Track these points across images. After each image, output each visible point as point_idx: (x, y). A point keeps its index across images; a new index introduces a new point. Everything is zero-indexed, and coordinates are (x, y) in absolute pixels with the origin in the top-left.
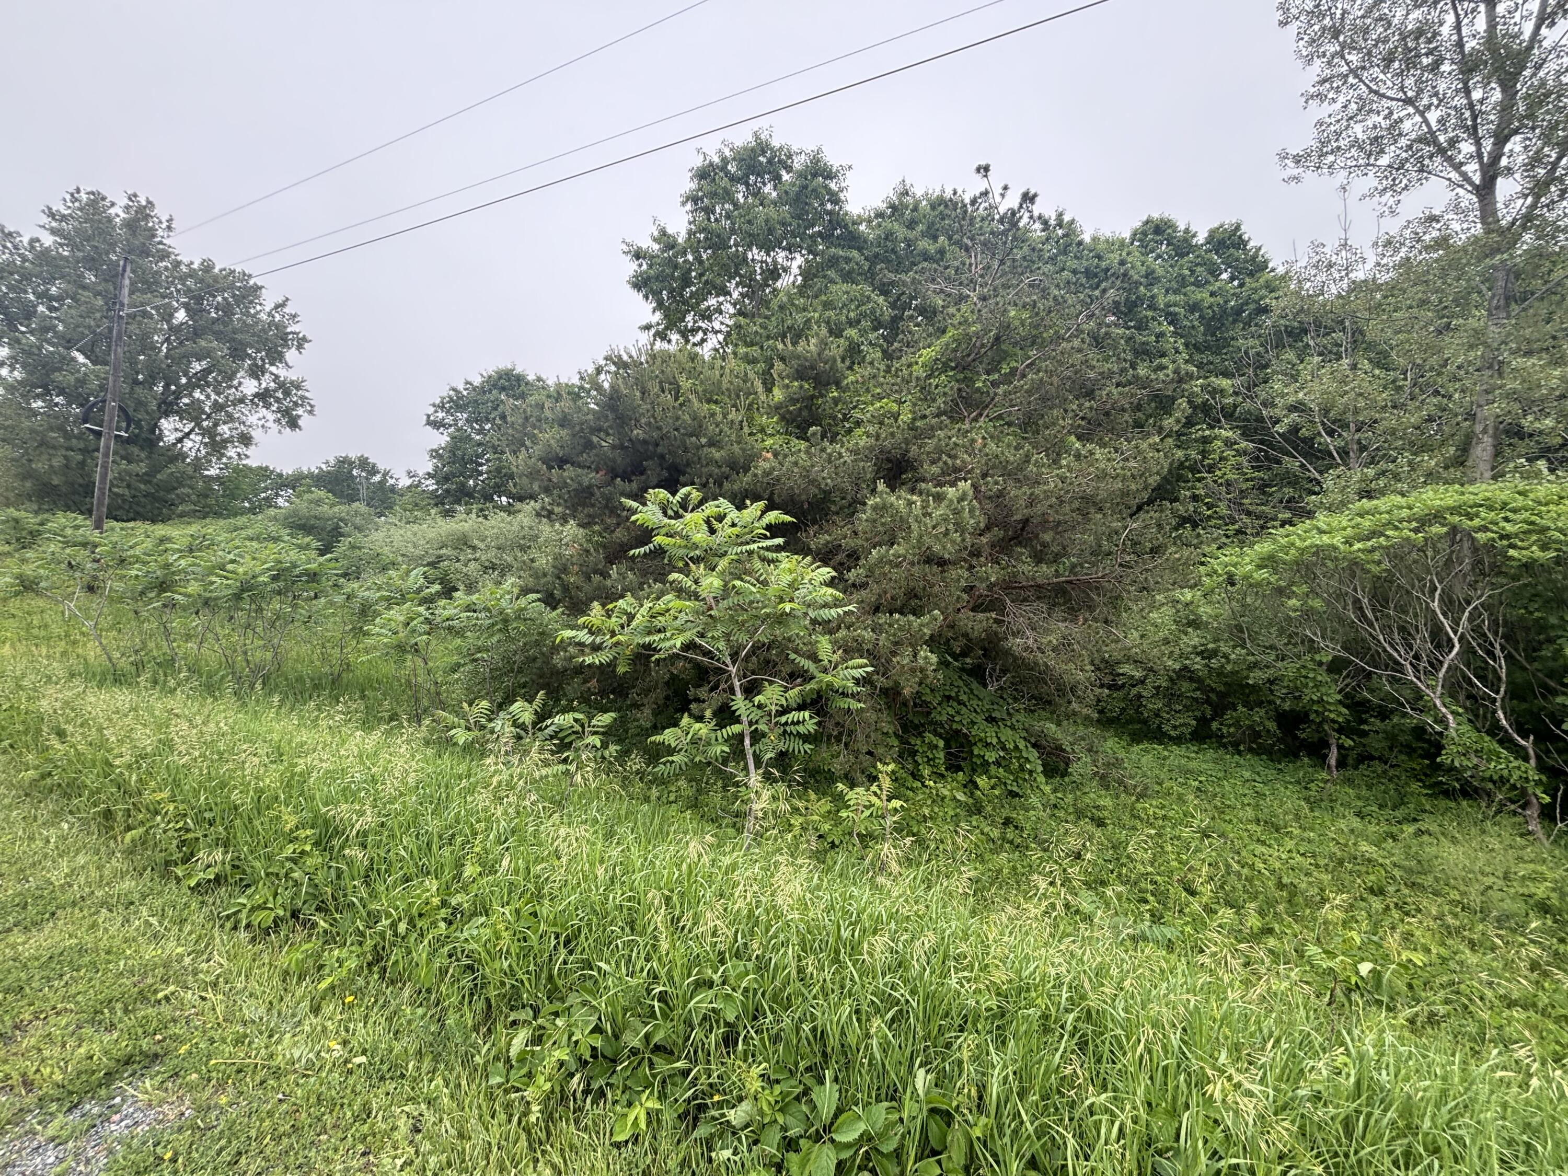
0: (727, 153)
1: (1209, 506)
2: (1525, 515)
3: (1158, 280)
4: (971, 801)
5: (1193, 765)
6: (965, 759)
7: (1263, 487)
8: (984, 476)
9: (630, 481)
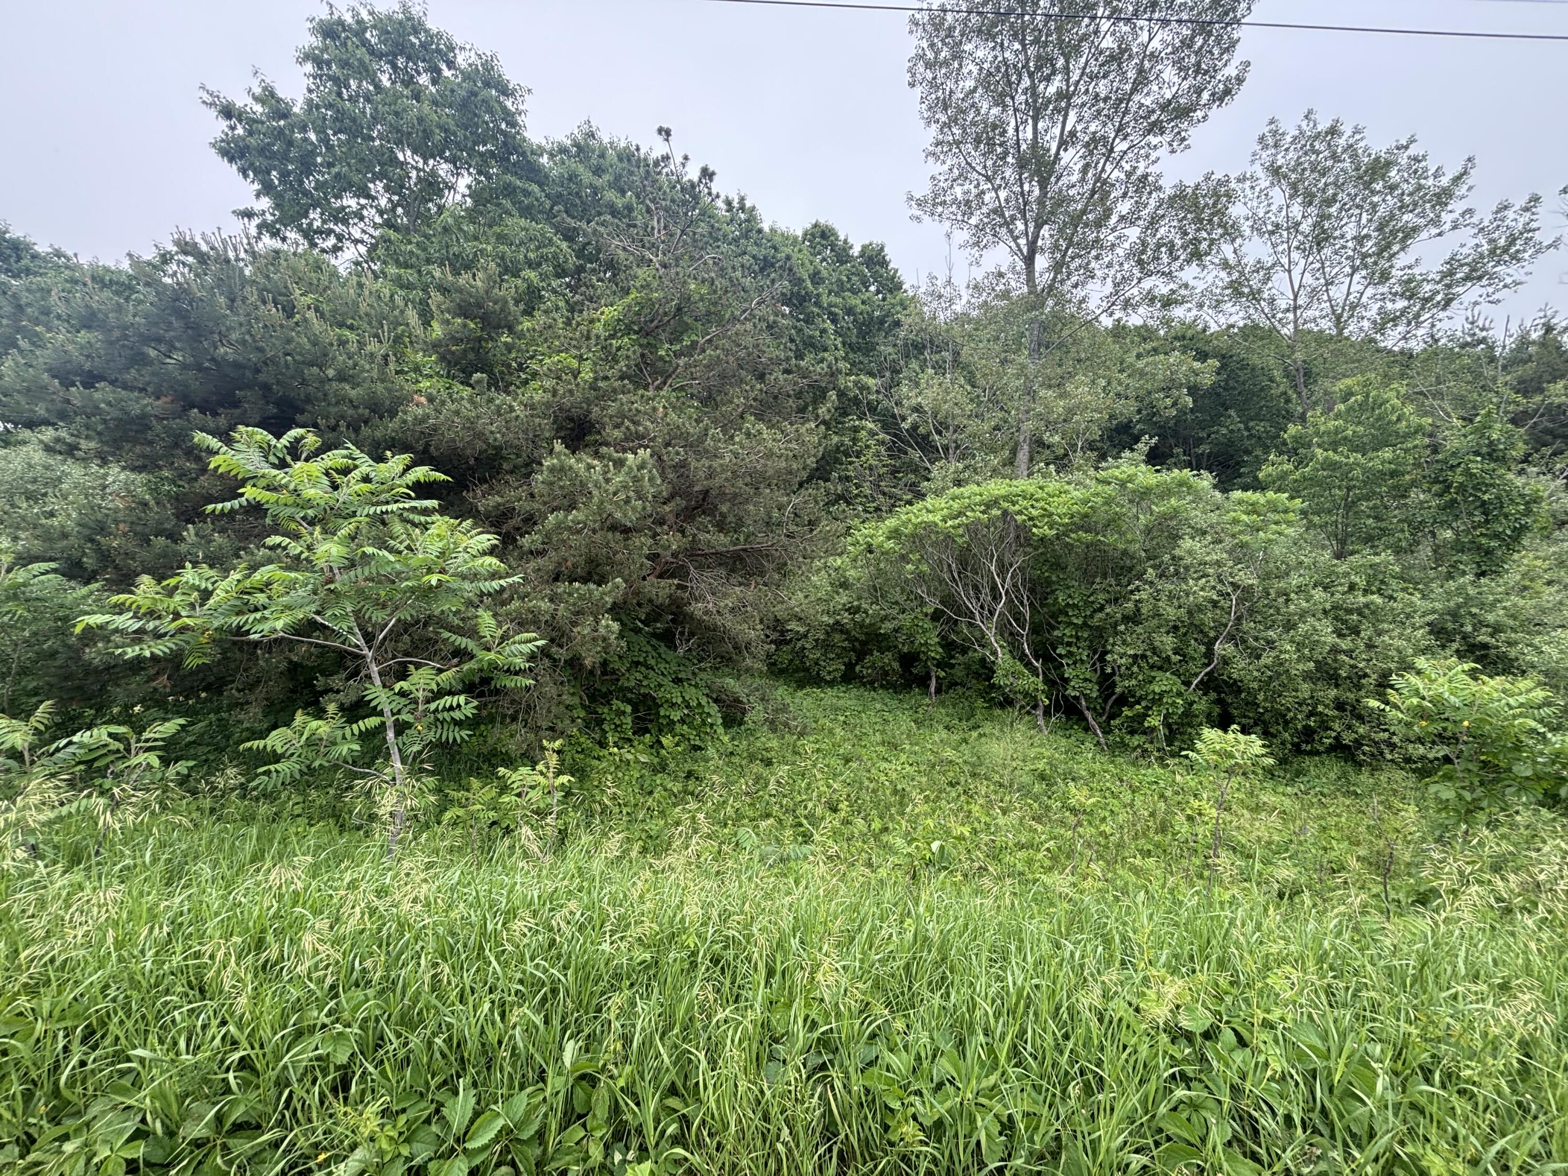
0: (365, 15)
1: (858, 486)
2: (1042, 503)
3: (822, 280)
4: (656, 760)
5: (841, 703)
6: (651, 721)
7: (894, 472)
8: (668, 444)
9: (215, 414)
